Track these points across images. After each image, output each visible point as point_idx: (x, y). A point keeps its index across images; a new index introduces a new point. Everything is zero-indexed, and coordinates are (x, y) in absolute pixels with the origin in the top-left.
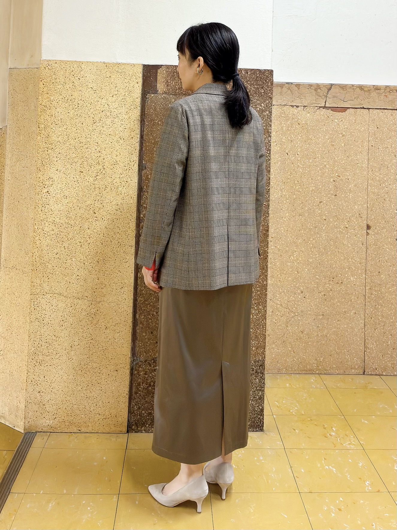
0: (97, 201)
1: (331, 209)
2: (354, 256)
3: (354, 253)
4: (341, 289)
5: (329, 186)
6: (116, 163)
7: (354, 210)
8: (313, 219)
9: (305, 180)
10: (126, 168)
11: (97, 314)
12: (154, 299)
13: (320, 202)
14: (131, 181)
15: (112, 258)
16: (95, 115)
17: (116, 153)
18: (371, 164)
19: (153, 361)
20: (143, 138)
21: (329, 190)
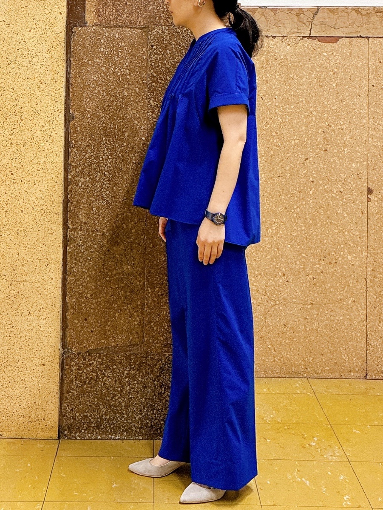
0: (14, 159)
1: (319, 169)
2: (352, 228)
3: (352, 225)
4: (335, 270)
5: (317, 138)
6: (36, 113)
7: (351, 169)
8: (297, 181)
9: (285, 131)
10: (49, 119)
11: (18, 297)
12: (88, 279)
13: (306, 160)
14: (56, 135)
15: (35, 229)
16: (9, 54)
17: (36, 101)
18: (372, 109)
19: (88, 354)
20: (69, 81)
21: (317, 143)
